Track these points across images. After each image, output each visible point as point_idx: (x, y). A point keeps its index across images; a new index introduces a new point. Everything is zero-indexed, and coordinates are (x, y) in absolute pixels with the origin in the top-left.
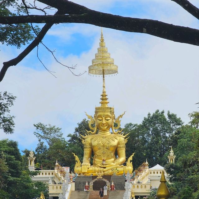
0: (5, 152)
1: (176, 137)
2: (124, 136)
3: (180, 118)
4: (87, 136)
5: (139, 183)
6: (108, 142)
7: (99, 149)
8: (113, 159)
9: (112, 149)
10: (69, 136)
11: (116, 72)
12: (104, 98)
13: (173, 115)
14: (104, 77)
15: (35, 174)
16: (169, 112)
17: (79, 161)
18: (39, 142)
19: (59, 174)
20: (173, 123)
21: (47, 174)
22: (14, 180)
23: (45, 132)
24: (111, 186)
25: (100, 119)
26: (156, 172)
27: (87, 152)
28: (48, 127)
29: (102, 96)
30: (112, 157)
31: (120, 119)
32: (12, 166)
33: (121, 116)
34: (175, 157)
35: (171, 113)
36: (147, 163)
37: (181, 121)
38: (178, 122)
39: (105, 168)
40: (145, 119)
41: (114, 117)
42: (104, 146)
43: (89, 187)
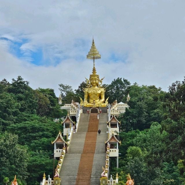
0: (48, 94)
1: (128, 90)
2: (104, 89)
3: (129, 82)
4: (86, 89)
5: (113, 109)
6: (96, 92)
7: (92, 95)
8: (98, 100)
9: (98, 95)
10: (75, 90)
11: (100, 58)
12: (94, 70)
13: (126, 80)
14: (94, 60)
15: (62, 105)
16: (124, 79)
17: (82, 101)
18: (61, 93)
19: (74, 106)
20: (126, 84)
21: (68, 106)
22: (53, 108)
23: (64, 88)
24: (100, 111)
25: (93, 80)
26: (121, 105)
27: (86, 96)
28: (65, 86)
29: (93, 69)
30: (98, 99)
31: (102, 81)
32: (52, 101)
33: (102, 79)
34: (130, 98)
35: (125, 79)
36: (116, 101)
37: (130, 83)
38: (128, 83)
39: (95, 104)
40: (113, 82)
41: (99, 79)
42: (94, 93)
43: (89, 111)
